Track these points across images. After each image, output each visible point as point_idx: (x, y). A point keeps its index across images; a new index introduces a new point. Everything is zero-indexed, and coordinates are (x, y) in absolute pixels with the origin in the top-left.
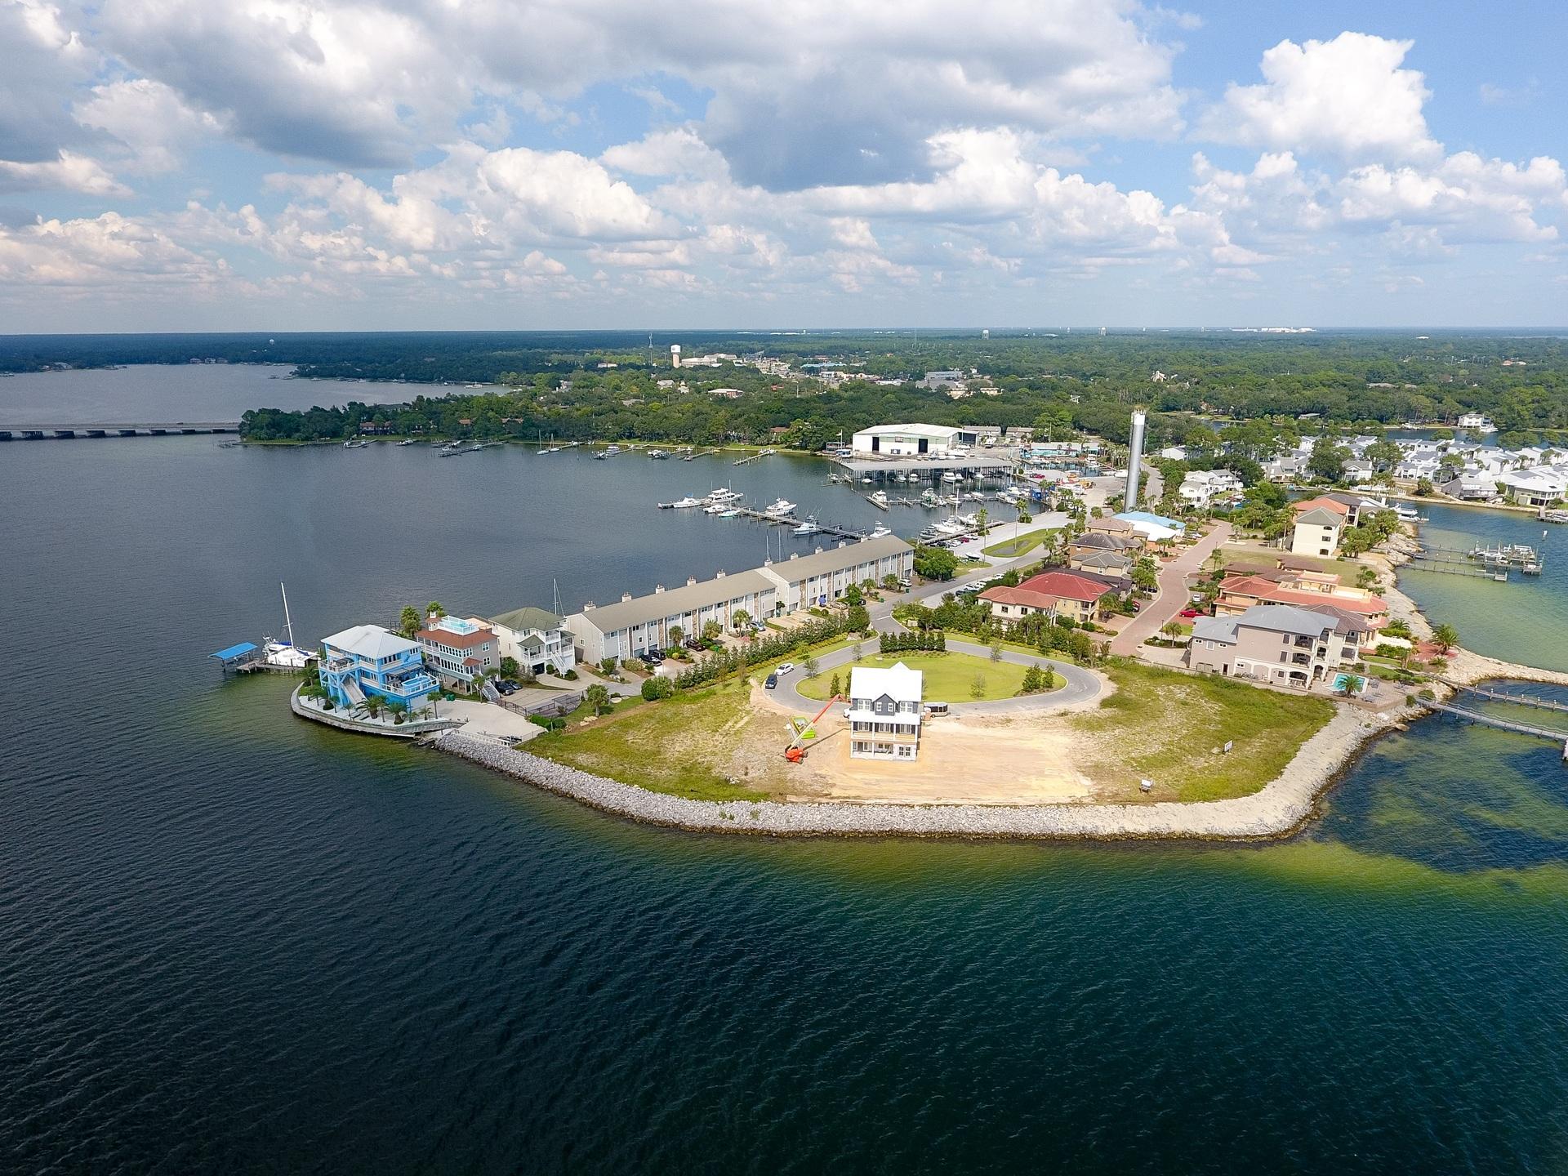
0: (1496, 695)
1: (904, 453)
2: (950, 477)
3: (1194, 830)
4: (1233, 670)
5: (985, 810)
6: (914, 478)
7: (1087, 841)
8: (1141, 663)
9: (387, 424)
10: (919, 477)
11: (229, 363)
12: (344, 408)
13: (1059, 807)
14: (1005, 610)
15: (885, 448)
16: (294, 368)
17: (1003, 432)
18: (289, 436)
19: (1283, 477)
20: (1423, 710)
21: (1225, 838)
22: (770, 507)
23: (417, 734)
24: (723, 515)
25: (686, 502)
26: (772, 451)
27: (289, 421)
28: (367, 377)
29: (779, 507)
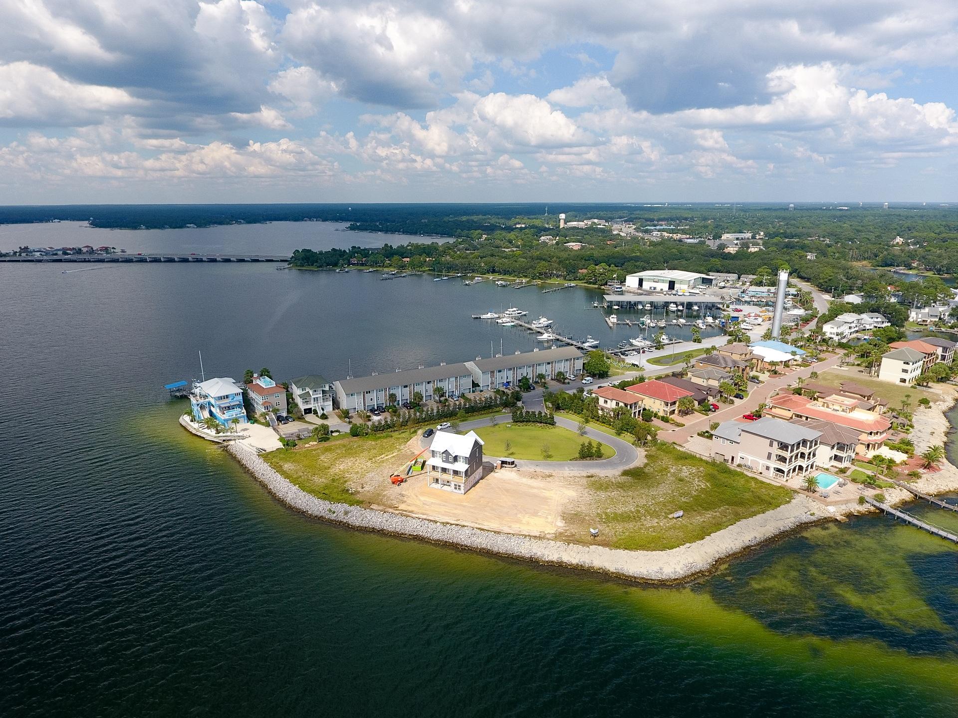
0: (947, 505)
1: (658, 289)
2: (673, 307)
3: (608, 568)
4: (737, 461)
5: (479, 531)
6: (648, 307)
7: (533, 563)
8: (678, 448)
9: (364, 259)
10: (651, 307)
11: (322, 221)
12: (349, 250)
13: (525, 537)
14: (606, 402)
15: (646, 285)
16: (348, 224)
17: (739, 278)
18: (312, 265)
19: (929, 321)
20: (872, 508)
21: (626, 576)
22: (534, 322)
23: (224, 441)
24: (504, 324)
25: (489, 315)
26: (572, 285)
27: (313, 256)
28: (383, 231)
29: (541, 322)
